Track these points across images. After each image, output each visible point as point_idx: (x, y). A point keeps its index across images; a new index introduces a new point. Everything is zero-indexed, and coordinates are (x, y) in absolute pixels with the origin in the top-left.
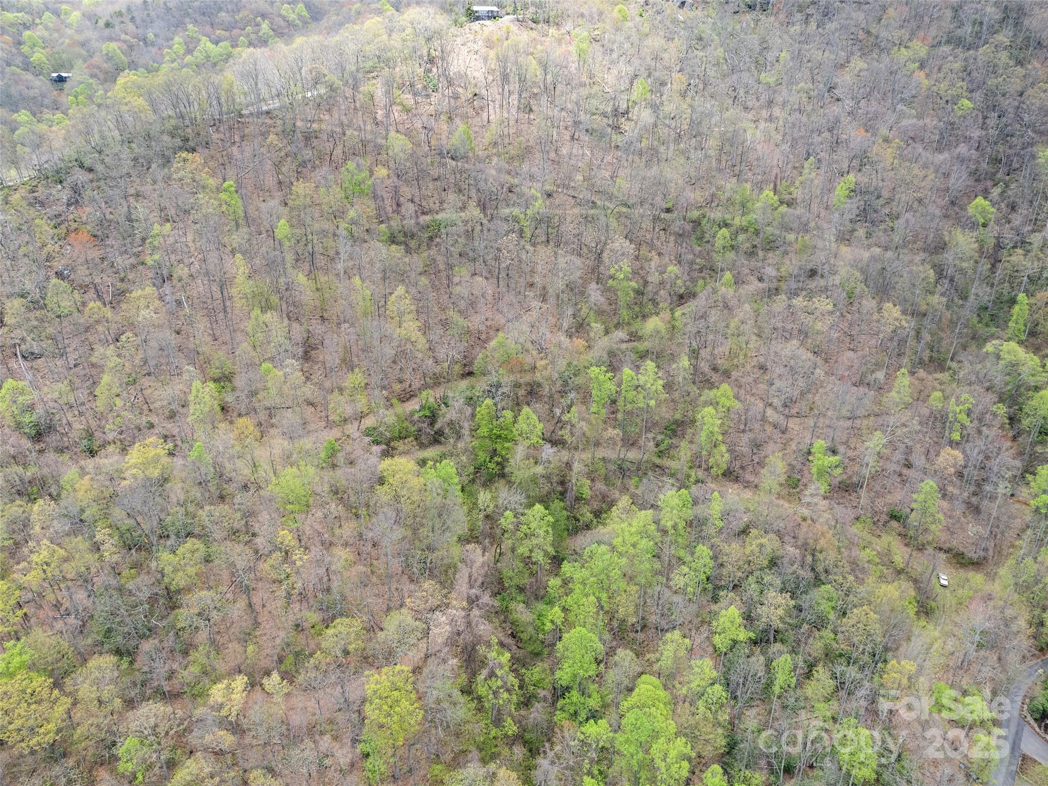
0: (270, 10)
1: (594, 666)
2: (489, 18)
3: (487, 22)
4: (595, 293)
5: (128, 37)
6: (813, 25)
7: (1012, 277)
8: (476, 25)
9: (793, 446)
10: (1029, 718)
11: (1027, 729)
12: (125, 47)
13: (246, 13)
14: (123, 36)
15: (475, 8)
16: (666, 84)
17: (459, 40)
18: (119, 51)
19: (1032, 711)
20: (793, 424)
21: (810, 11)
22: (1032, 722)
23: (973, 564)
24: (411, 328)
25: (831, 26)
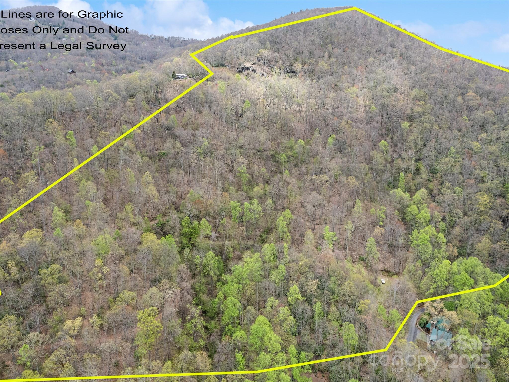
0: (81, 82)
1: (238, 312)
2: (182, 78)
3: (182, 80)
4: (231, 177)
5: (12, 91)
6: (314, 81)
7: (399, 170)
8: (177, 81)
9: (318, 235)
10: (419, 327)
11: (418, 331)
12: (10, 95)
13: (70, 82)
14: (9, 91)
15: (177, 75)
16: (257, 104)
17: (170, 86)
18: (7, 96)
19: (420, 324)
20: (316, 227)
21: (313, 78)
22: (420, 328)
23: (394, 275)
24: (152, 190)
25: (321, 82)
